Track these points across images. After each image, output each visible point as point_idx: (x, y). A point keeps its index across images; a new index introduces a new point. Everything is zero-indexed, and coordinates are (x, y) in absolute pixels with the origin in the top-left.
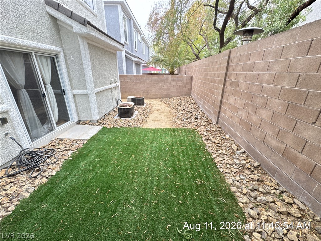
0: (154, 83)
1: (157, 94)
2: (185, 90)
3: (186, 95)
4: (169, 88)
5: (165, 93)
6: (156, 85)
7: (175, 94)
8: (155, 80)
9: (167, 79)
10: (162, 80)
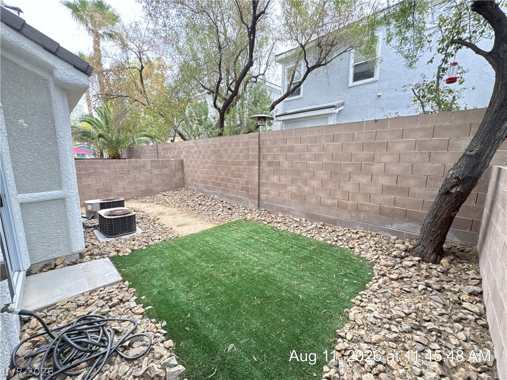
0: (120, 174)
1: (128, 192)
2: (176, 180)
3: (178, 187)
4: (150, 179)
5: (143, 187)
6: (124, 176)
7: (160, 188)
8: (122, 168)
9: (144, 166)
10: (136, 168)
